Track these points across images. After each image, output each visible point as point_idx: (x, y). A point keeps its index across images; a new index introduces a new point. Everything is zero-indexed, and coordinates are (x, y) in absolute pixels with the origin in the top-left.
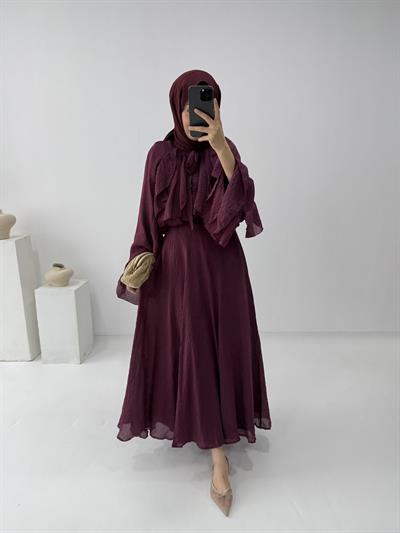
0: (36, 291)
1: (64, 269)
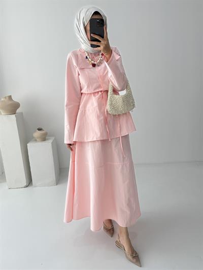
0: (28, 145)
1: (43, 130)
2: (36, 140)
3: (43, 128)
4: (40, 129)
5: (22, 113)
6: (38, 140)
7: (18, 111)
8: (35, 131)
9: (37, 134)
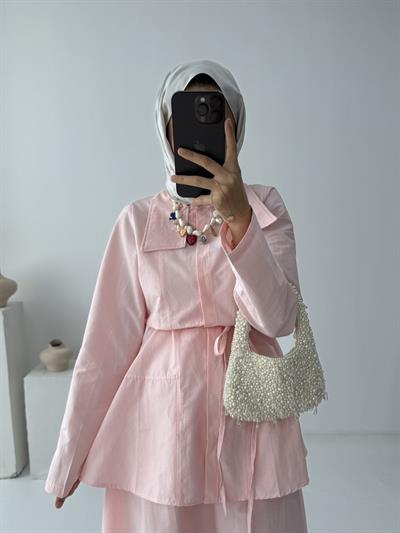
0: (26, 379)
1: (64, 347)
2: (44, 368)
3: (63, 341)
4: (56, 344)
5: (20, 304)
6: (49, 368)
7: (12, 299)
8: (44, 348)
9: (49, 355)
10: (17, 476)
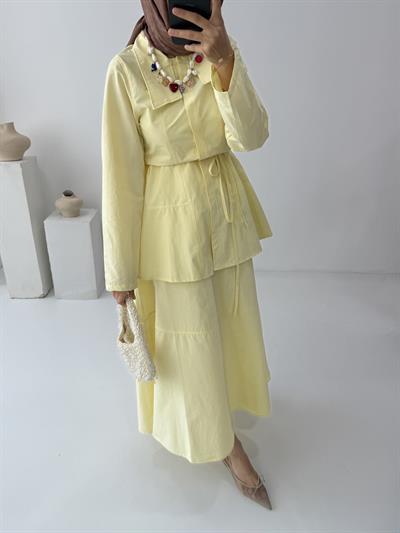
0: (45, 222)
1: (75, 197)
4: (68, 194)
5: (35, 158)
7: (26, 154)
10: (44, 297)
